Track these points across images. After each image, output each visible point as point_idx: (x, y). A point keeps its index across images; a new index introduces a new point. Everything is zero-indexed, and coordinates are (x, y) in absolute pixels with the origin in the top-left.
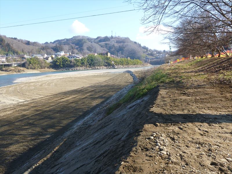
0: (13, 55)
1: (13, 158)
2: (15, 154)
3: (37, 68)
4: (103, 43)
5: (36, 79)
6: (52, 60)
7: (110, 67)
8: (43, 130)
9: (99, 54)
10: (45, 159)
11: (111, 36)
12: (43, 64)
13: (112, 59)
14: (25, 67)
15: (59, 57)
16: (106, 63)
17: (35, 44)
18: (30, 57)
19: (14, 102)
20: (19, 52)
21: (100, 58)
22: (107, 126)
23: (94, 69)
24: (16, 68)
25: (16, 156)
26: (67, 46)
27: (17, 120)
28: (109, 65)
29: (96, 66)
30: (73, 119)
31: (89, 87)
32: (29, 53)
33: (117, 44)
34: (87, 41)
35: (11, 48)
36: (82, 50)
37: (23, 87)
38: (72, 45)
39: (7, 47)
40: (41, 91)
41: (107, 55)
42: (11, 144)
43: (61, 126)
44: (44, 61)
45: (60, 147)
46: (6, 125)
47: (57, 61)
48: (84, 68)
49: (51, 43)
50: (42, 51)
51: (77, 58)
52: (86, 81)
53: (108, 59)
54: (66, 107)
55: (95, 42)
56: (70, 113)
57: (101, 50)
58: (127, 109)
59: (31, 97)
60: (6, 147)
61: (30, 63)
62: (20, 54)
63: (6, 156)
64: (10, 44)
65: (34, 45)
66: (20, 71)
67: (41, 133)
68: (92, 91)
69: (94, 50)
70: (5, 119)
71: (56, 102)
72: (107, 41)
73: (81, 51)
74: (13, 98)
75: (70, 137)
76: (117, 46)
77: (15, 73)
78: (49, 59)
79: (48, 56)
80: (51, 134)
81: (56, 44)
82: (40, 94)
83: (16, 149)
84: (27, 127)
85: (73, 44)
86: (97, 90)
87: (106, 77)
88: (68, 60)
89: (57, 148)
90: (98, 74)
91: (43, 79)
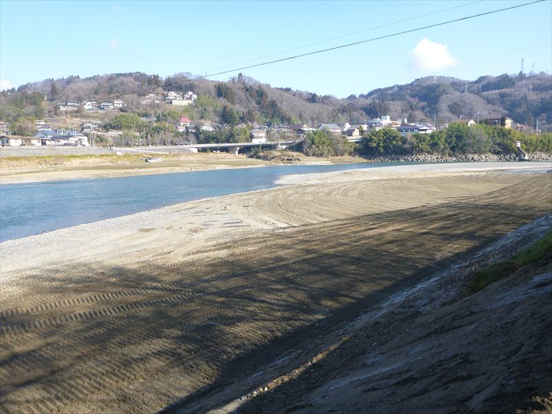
0: (281, 125)
1: (238, 352)
2: (244, 344)
3: (326, 154)
4: (494, 92)
5: (320, 180)
6: (360, 137)
7: (508, 156)
8: (312, 299)
9: (481, 123)
10: (286, 379)
11: (518, 73)
12: (340, 146)
13: (518, 134)
14: (303, 152)
15: (377, 129)
16: (499, 145)
17: (326, 100)
18: (315, 130)
19: (267, 227)
20: (293, 118)
21: (483, 133)
22: (456, 328)
23: (463, 161)
24: (285, 152)
25: (244, 350)
26: (398, 102)
27: (264, 268)
28: (505, 150)
29: (470, 153)
30: (387, 283)
31: (443, 206)
32: (313, 120)
33: (537, 94)
34: (451, 90)
35: (278, 111)
36: (436, 112)
37: (291, 195)
38: (411, 99)
39: (270, 109)
40: (325, 206)
41: (503, 124)
42: (241, 319)
43: (353, 298)
44: (344, 138)
45: (328, 354)
46: (241, 275)
47: (371, 140)
48: (438, 158)
49: (362, 96)
50: (339, 115)
51: (421, 132)
52: (436, 190)
53: (504, 134)
54: (374, 250)
55: (471, 92)
56: (381, 267)
57: (488, 110)
58: (530, 286)
59: (302, 218)
60: (228, 325)
61: (313, 143)
62: (295, 123)
63: (226, 345)
64: (277, 102)
65: (324, 103)
66: (291, 160)
67: (307, 305)
68: (448, 217)
69: (467, 111)
70: (242, 260)
71: (354, 237)
72: (506, 87)
73: (433, 113)
74: (266, 218)
75: (361, 334)
76: (535, 100)
77: (282, 164)
78: (354, 134)
79: (354, 126)
80: (328, 313)
81: (374, 99)
82: (322, 213)
83: (248, 332)
84: (279, 287)
85: (413, 96)
86: (461, 215)
87: (492, 182)
88: (397, 137)
89: (320, 356)
90: (473, 173)
91: (336, 180)
